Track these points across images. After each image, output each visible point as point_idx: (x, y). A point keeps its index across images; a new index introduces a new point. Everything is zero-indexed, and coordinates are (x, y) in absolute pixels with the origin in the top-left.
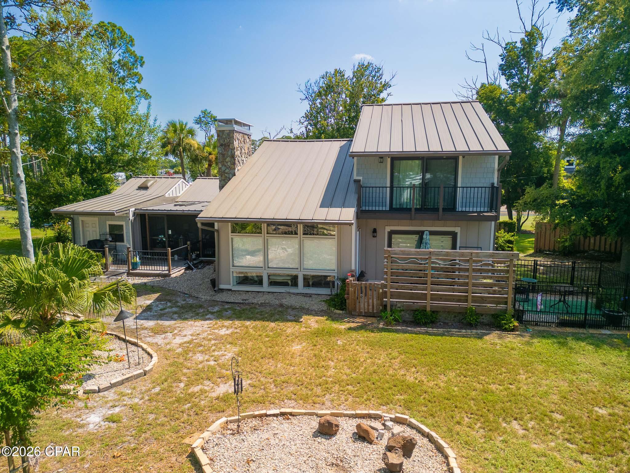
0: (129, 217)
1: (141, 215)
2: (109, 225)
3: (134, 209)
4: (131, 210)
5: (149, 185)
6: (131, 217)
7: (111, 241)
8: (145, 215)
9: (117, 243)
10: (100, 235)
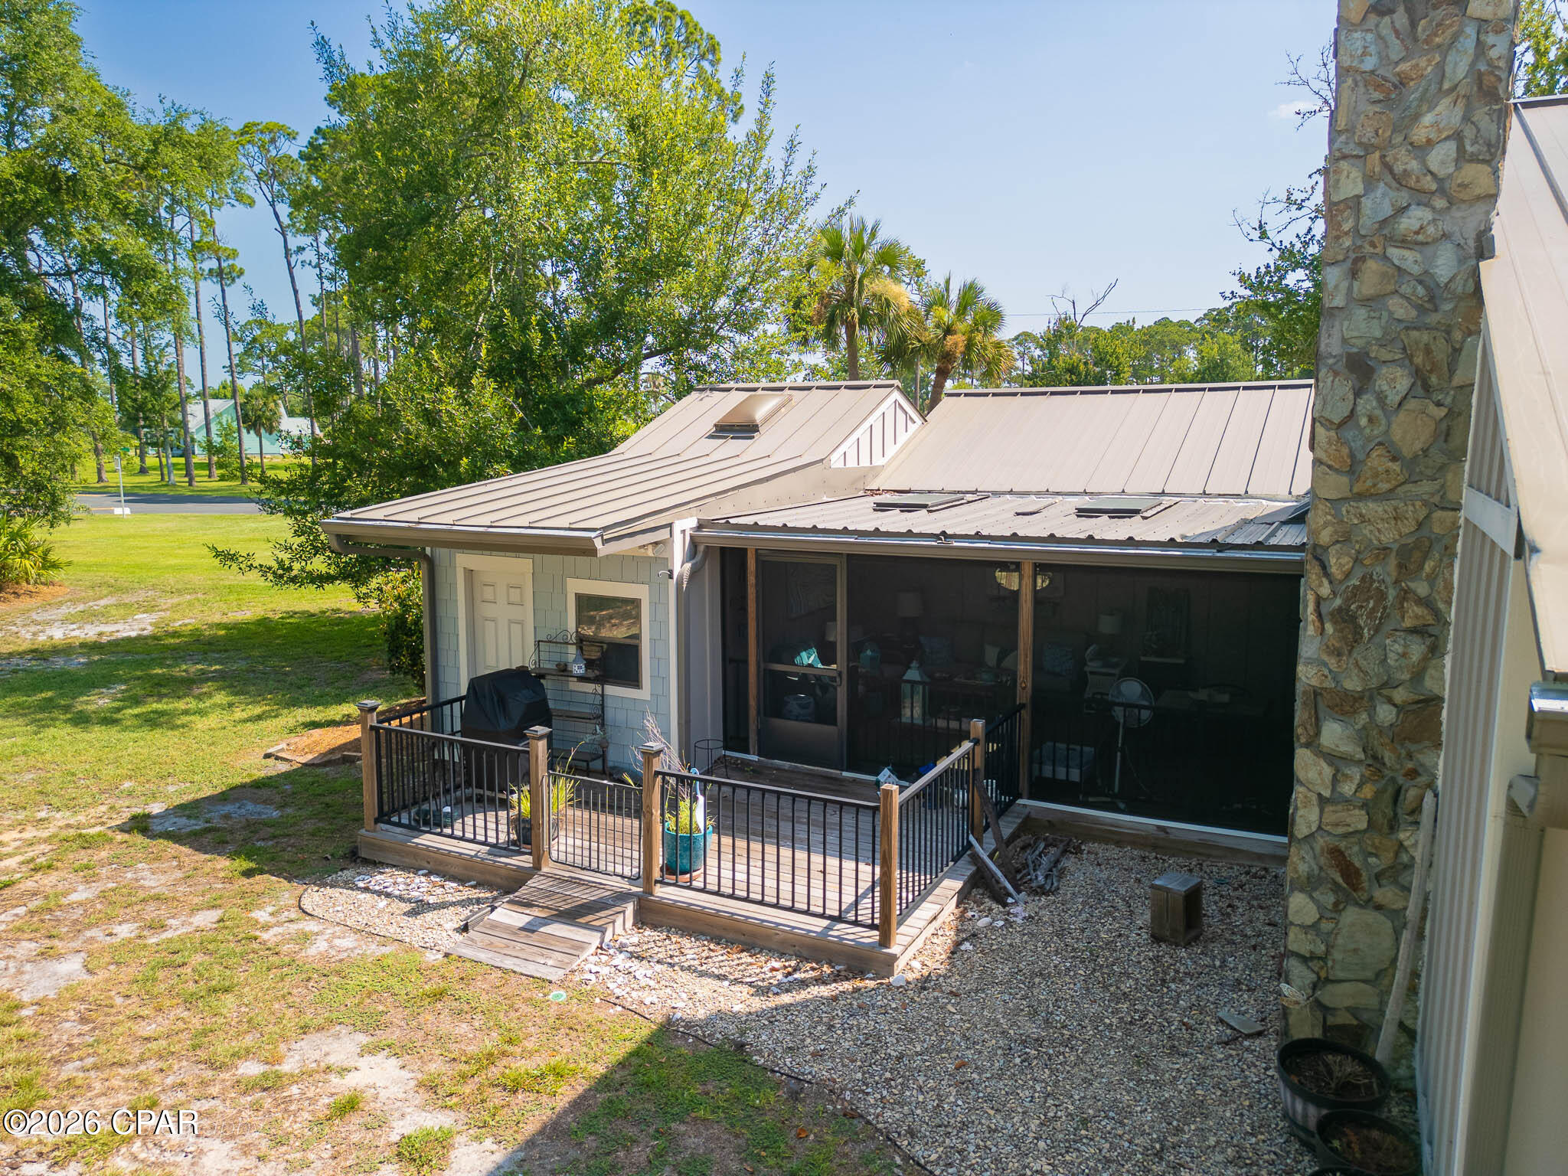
0: (665, 562)
1: (723, 550)
2: (579, 598)
3: (692, 522)
4: (678, 527)
5: (759, 415)
6: (680, 566)
7: (582, 679)
8: (743, 552)
9: (611, 690)
10: (538, 643)
